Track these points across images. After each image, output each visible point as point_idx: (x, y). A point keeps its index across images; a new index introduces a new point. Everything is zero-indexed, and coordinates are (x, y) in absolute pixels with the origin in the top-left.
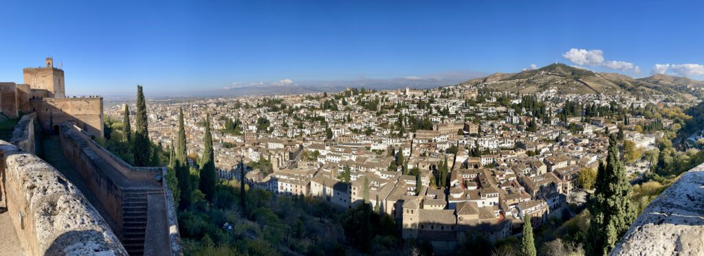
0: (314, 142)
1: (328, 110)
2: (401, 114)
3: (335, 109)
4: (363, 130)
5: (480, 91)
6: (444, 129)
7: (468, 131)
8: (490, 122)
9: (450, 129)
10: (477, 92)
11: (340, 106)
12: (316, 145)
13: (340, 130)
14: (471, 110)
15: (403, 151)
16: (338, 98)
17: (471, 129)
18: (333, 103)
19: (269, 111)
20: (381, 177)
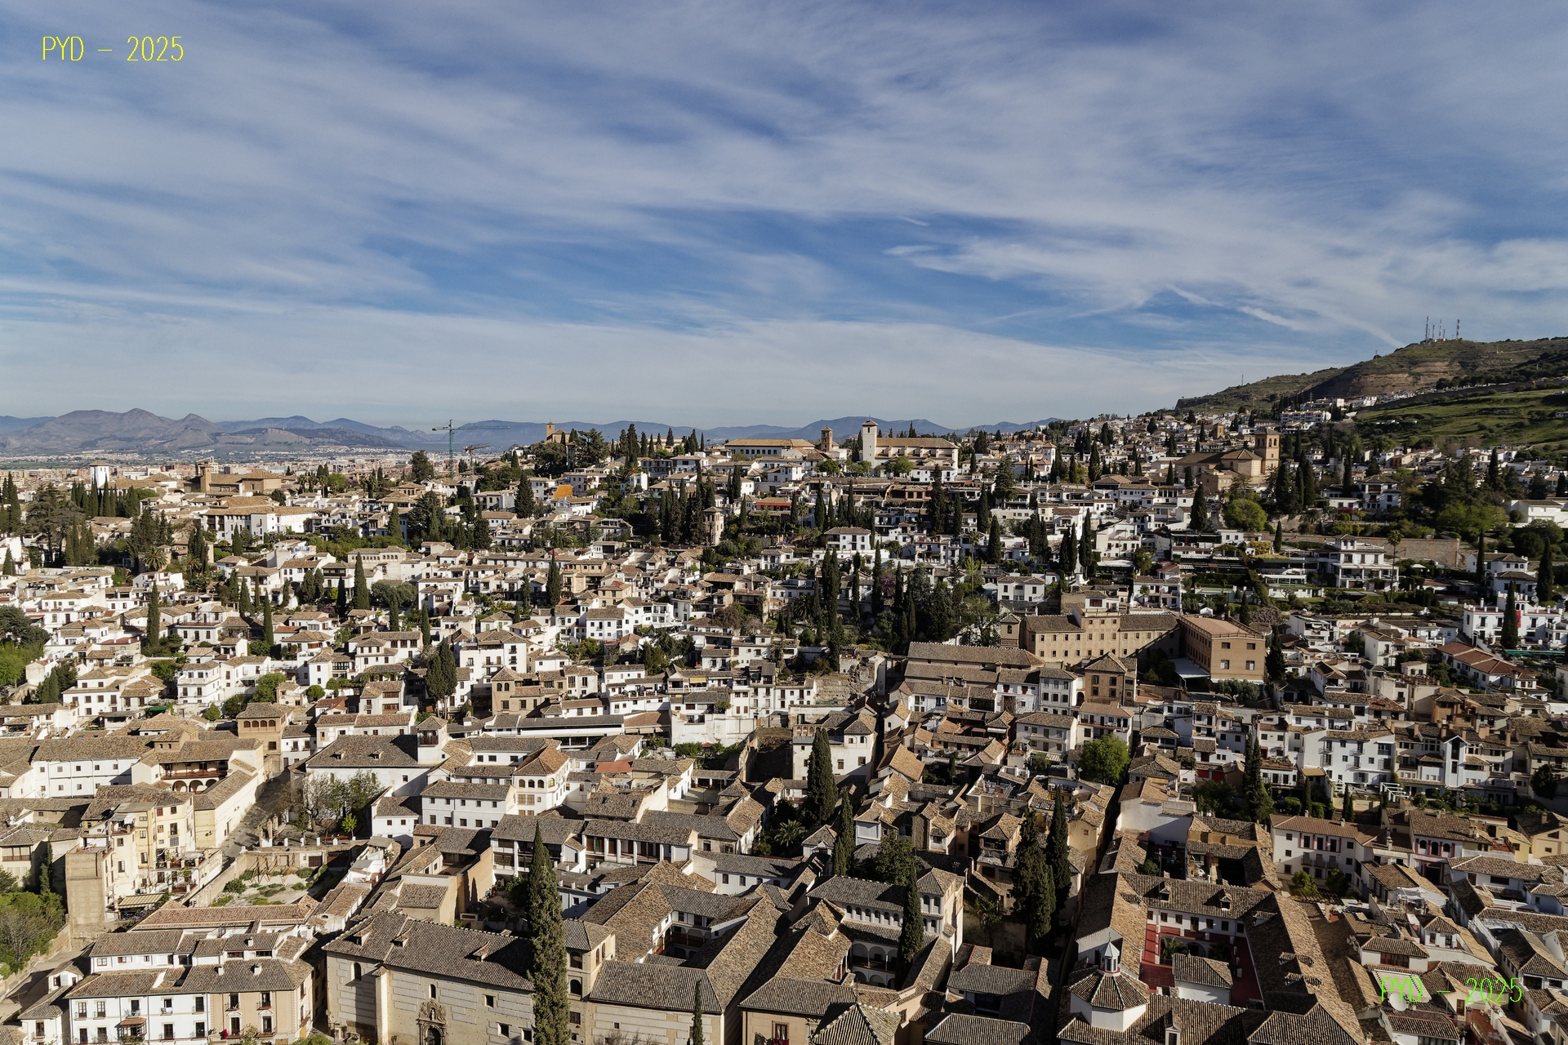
0: (351, 731)
1: (437, 548)
2: (830, 561)
3: (477, 538)
4: (627, 647)
5: (1292, 446)
6: (1060, 644)
7: (1204, 663)
8: (1344, 627)
9: (1096, 647)
10: (1273, 453)
11: (504, 525)
12: (358, 741)
13: (504, 653)
14: (1229, 550)
15: (836, 753)
16: (490, 479)
17: (1217, 654)
18: (467, 511)
20: (721, 889)
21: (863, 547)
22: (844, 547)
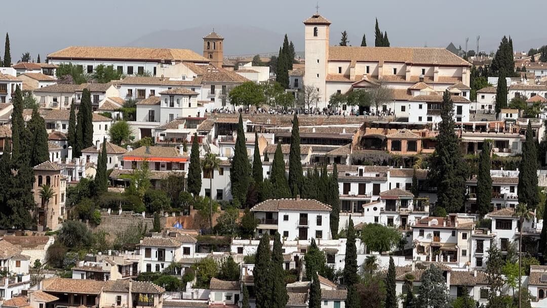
21: (319, 234)
22: (286, 234)
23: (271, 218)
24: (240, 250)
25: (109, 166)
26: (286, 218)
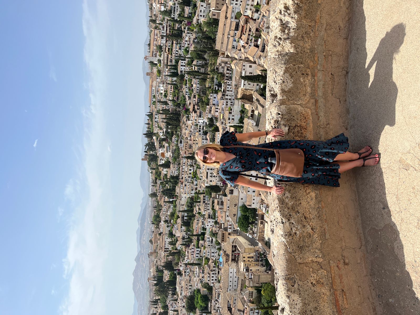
11: (172, 171)
16: (158, 176)
18: (166, 182)
19: (174, 293)
21: (185, 63)
22: (184, 69)
23: (181, 72)
24: (187, 78)
25: (171, 99)
26: (181, 69)
